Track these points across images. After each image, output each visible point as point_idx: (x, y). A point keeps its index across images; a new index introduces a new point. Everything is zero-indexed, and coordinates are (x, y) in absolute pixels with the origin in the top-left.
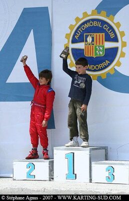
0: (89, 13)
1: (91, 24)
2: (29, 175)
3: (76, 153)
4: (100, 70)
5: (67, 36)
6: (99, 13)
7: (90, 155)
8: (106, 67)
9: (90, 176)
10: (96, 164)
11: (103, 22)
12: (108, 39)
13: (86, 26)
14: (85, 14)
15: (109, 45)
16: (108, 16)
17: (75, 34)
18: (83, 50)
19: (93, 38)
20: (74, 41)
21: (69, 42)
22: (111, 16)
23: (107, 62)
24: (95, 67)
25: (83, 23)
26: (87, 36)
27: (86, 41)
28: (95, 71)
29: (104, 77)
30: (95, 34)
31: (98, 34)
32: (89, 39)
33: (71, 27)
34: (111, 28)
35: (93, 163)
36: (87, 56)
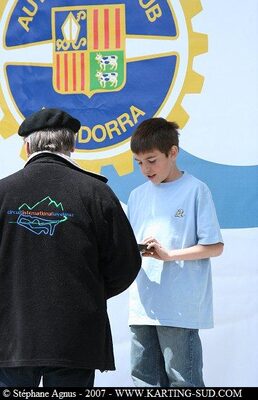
19: (83, 24)
23: (137, 112)
24: (92, 134)
26: (62, 18)
30: (91, 9)
31: (101, 9)
36: (62, 91)
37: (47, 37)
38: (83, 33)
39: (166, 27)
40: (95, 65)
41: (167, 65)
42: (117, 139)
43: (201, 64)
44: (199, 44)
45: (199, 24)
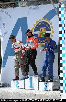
0: (41, 19)
1: (42, 24)
2: (17, 86)
4: (43, 43)
6: (45, 19)
9: (38, 87)
11: (46, 23)
12: (47, 30)
13: (40, 24)
14: (40, 20)
16: (48, 20)
17: (35, 28)
19: (42, 29)
20: (35, 31)
22: (49, 20)
25: (39, 23)
26: (40, 29)
27: (39, 31)
28: (42, 43)
30: (43, 28)
31: (44, 28)
32: (41, 30)
33: (34, 25)
34: (49, 25)
36: (39, 37)
37: (38, 31)
38: (42, 30)
39: (50, 30)
42: (44, 42)
43: (53, 34)
44: (53, 32)
45: (53, 30)
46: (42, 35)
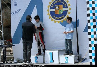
2: (36, 61)
3: (53, 52)
4: (60, 19)
5: (48, 6)
7: (59, 53)
8: (63, 18)
9: (59, 61)
10: (61, 56)
12: (64, 7)
13: (56, 2)
15: (64, 9)
18: (54, 12)
19: (58, 7)
20: (51, 8)
21: (49, 9)
23: (63, 16)
24: (59, 18)
26: (56, 6)
27: (56, 8)
28: (59, 20)
29: (62, 22)
32: (57, 7)
33: (50, 3)
34: (65, 3)
35: (60, 56)
36: (56, 14)
37: (54, 8)
40: (59, 11)
41: (67, 11)
44: (70, 9)
45: (70, 7)
46: (59, 13)
